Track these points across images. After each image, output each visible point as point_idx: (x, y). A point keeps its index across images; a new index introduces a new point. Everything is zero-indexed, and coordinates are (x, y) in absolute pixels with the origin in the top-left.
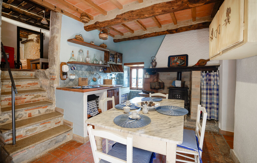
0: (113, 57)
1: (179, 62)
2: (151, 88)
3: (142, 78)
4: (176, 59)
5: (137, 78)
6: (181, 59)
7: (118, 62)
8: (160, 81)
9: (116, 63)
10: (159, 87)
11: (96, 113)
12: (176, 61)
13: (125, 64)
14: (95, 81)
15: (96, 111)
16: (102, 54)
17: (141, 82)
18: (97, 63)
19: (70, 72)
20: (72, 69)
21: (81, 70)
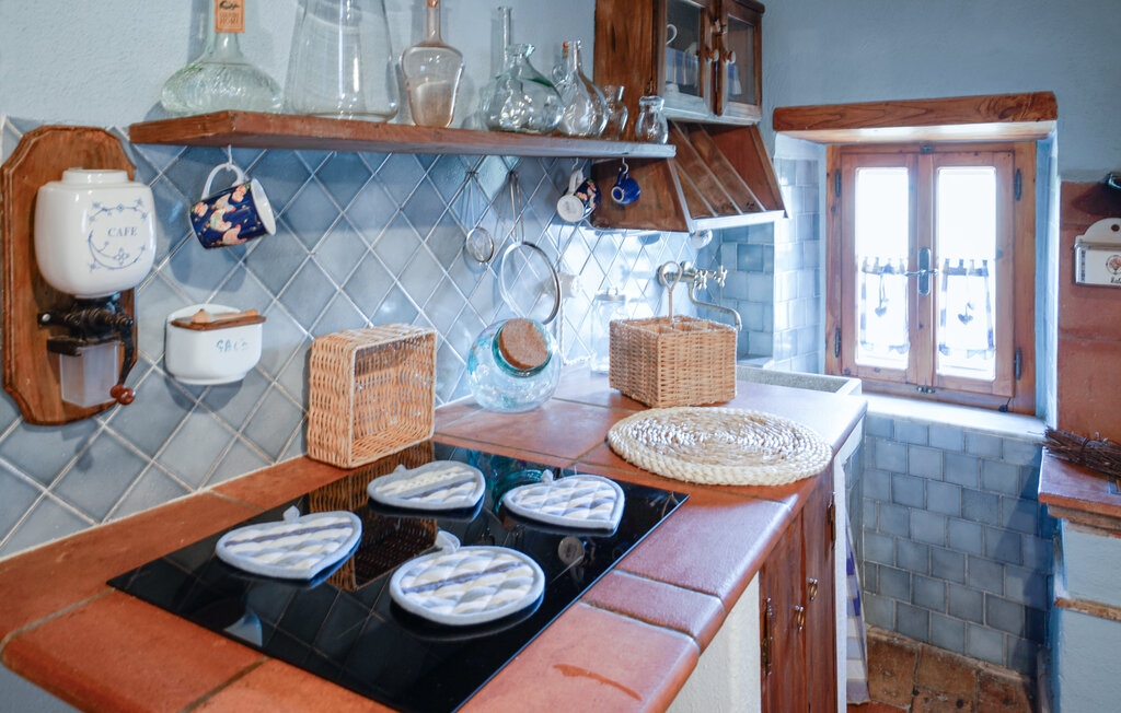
3: (980, 272)
5: (922, 269)
7: (731, 98)
9: (717, 110)
13: (786, 120)
17: (970, 318)
18: (558, 119)
19: (176, 282)
20: (220, 235)
21: (344, 225)
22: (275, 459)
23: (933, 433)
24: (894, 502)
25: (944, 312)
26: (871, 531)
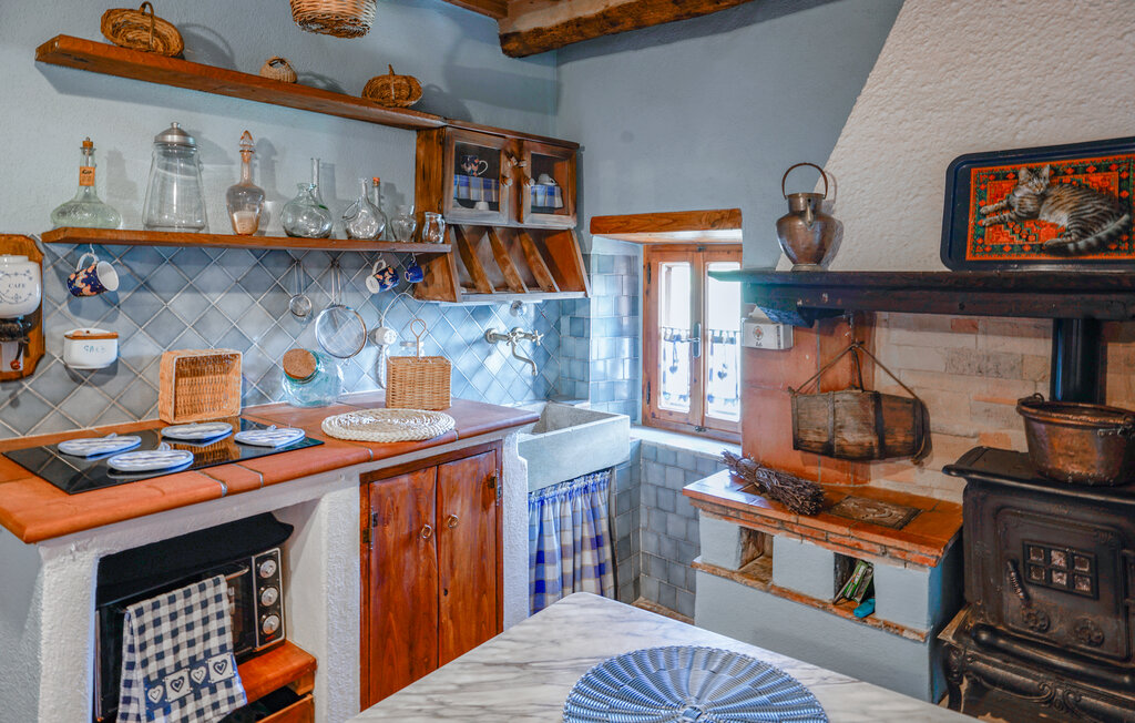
0: (493, 176)
1: (1062, 219)
2: (798, 444)
3: (732, 341)
4: (1037, 186)
5: (698, 336)
6: (1080, 187)
7: (536, 209)
8: (883, 383)
9: (519, 219)
10: (869, 439)
11: (215, 706)
12: (1030, 205)
13: (601, 226)
14: (305, 380)
15: (213, 690)
16: (398, 155)
17: (725, 375)
18: (327, 227)
19: (71, 315)
20: (80, 290)
21: (193, 289)
22: (140, 419)
23: (679, 457)
24: (658, 508)
25: (711, 370)
26: (645, 529)
